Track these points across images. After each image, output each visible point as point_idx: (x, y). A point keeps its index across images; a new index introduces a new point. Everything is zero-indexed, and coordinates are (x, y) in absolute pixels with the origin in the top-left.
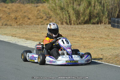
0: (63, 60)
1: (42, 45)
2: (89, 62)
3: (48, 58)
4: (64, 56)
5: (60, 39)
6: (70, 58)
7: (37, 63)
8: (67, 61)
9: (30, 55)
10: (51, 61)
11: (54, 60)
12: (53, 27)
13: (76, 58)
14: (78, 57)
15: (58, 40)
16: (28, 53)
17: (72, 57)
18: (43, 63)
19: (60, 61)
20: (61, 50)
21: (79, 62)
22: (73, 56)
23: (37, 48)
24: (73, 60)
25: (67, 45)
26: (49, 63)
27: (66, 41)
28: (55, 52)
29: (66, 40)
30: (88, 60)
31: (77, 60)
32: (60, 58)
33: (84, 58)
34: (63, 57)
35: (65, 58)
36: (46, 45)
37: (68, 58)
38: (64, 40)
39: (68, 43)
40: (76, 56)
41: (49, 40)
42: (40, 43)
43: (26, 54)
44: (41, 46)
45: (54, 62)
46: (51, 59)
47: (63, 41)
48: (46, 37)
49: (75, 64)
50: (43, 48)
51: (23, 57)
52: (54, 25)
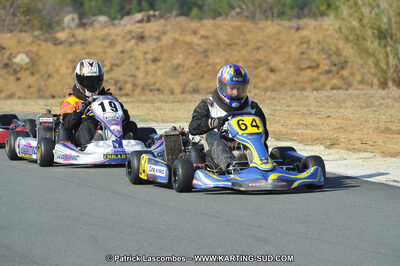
0: (96, 152)
1: (54, 116)
3: (61, 151)
4: (101, 143)
5: (94, 100)
6: (115, 147)
7: (35, 161)
8: (106, 156)
9: (23, 142)
10: (66, 157)
11: (74, 154)
13: (131, 146)
14: (138, 144)
15: (90, 103)
16: (19, 138)
17: (121, 145)
18: (48, 161)
19: (89, 154)
20: (101, 129)
22: (125, 142)
23: (41, 123)
24: (124, 153)
25: (113, 114)
26: (61, 161)
27: (111, 106)
28: (86, 132)
29: (110, 103)
32: (91, 147)
33: (153, 147)
34: (97, 146)
35: (103, 146)
36: (65, 115)
37: (110, 146)
38: (106, 103)
39: (117, 110)
40: (133, 142)
42: (50, 112)
43: (15, 140)
44: (51, 119)
45: (75, 158)
46: (68, 152)
47: (102, 104)
48: (70, 94)
50: (57, 124)
52: (91, 65)
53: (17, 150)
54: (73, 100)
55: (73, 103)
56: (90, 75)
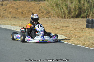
0: (37, 39)
1: (25, 29)
2: (56, 41)
3: (27, 38)
6: (42, 38)
7: (20, 41)
8: (40, 40)
9: (16, 35)
10: (29, 40)
11: (31, 39)
12: (35, 17)
13: (47, 38)
14: (48, 37)
15: (35, 26)
16: (15, 34)
17: (44, 37)
18: (24, 41)
19: (35, 40)
20: (38, 33)
21: (49, 41)
22: (45, 37)
23: (21, 31)
24: (45, 39)
25: (41, 29)
26: (27, 41)
27: (41, 27)
30: (55, 40)
31: (47, 39)
32: (35, 38)
33: (52, 38)
34: (37, 37)
35: (39, 38)
37: (41, 38)
39: (42, 28)
40: (47, 37)
41: (31, 25)
42: (24, 28)
43: (14, 35)
44: (24, 30)
45: (31, 40)
47: (38, 26)
48: (29, 23)
49: (46, 42)
50: (25, 31)
51: (12, 37)
52: (36, 15)
53: (15, 38)
54: (30, 24)
55: (30, 25)
56: (35, 18)
